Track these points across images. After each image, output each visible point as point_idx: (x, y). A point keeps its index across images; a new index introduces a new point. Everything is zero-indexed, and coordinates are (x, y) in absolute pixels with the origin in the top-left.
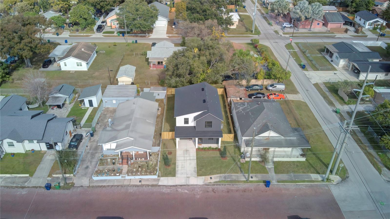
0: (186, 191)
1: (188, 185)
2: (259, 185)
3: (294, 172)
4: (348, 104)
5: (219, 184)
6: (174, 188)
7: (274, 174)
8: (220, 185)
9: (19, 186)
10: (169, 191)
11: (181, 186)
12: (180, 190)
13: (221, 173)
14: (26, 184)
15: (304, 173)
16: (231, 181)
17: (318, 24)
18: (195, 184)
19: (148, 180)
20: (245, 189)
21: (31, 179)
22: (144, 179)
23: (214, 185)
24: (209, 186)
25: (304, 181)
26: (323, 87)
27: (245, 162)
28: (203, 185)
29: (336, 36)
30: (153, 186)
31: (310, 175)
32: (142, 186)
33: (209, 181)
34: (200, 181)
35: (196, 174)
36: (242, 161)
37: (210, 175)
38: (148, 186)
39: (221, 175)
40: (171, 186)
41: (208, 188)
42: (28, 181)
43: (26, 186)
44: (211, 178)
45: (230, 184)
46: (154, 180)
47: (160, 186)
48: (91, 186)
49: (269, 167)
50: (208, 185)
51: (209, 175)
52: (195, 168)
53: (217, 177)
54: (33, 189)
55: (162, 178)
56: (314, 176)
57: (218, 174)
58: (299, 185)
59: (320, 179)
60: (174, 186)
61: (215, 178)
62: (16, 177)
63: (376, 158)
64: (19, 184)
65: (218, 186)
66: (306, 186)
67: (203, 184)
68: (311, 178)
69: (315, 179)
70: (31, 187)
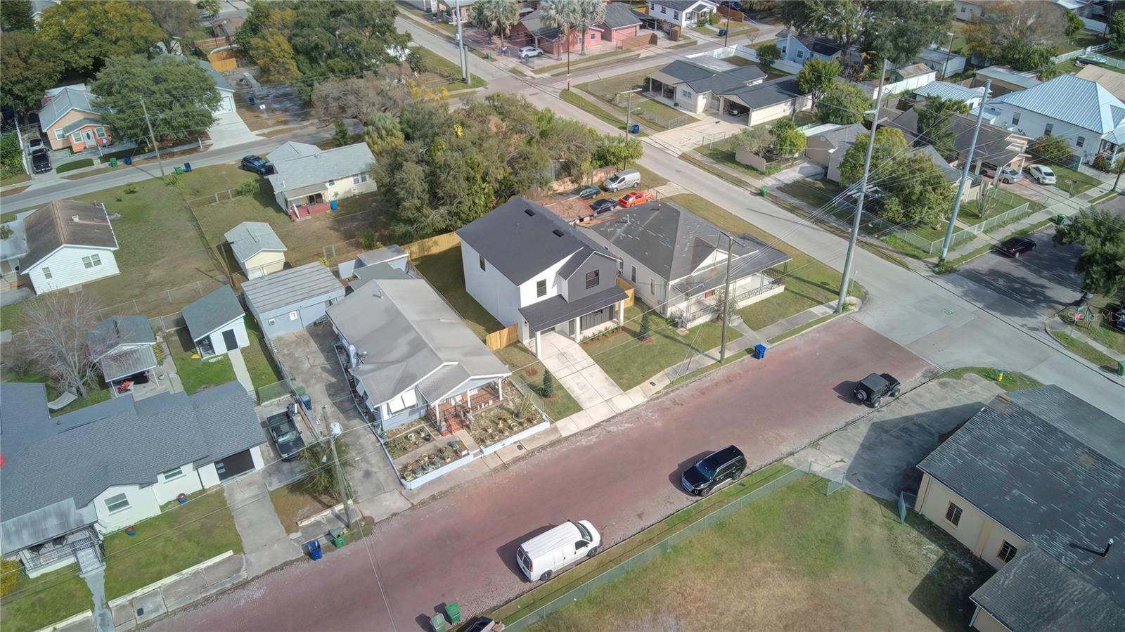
0: (627, 425)
1: (621, 414)
2: (743, 361)
3: (782, 316)
4: (769, 174)
5: (674, 387)
6: (599, 430)
7: (752, 332)
8: (678, 389)
9: (228, 585)
10: (593, 439)
11: (608, 420)
12: (613, 429)
13: (662, 368)
14: (244, 575)
15: (798, 311)
16: (694, 374)
17: (593, 37)
18: (631, 406)
19: (533, 438)
20: (728, 377)
21: (246, 558)
22: (524, 440)
23: (667, 394)
24: (660, 400)
25: (810, 325)
26: (698, 157)
27: (687, 332)
28: (648, 402)
29: (639, 54)
30: (552, 444)
31: (811, 312)
32: (531, 453)
33: (654, 390)
34: (635, 398)
35: (617, 389)
36: (681, 331)
37: (647, 379)
38: (543, 448)
39: (666, 370)
40: (590, 429)
41: (663, 402)
42: (242, 565)
43: (249, 579)
44: (652, 384)
45: (694, 379)
46: (546, 432)
47: (566, 438)
48: (419, 504)
49: (736, 324)
50: (658, 398)
51: (644, 381)
52: (606, 378)
53: (662, 376)
54: (275, 574)
55: (559, 424)
56: (818, 310)
57: (659, 371)
58: (806, 333)
59: (831, 312)
60: (594, 427)
61: (660, 381)
62: (196, 574)
63: (883, 248)
64: (225, 583)
65: (677, 392)
66: (818, 331)
67: (646, 400)
68: (816, 315)
69: (823, 314)
70: (263, 575)
